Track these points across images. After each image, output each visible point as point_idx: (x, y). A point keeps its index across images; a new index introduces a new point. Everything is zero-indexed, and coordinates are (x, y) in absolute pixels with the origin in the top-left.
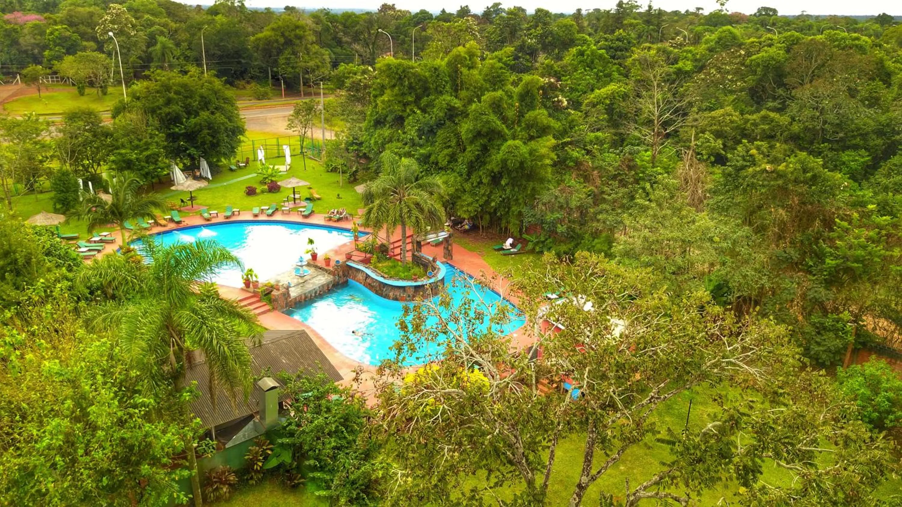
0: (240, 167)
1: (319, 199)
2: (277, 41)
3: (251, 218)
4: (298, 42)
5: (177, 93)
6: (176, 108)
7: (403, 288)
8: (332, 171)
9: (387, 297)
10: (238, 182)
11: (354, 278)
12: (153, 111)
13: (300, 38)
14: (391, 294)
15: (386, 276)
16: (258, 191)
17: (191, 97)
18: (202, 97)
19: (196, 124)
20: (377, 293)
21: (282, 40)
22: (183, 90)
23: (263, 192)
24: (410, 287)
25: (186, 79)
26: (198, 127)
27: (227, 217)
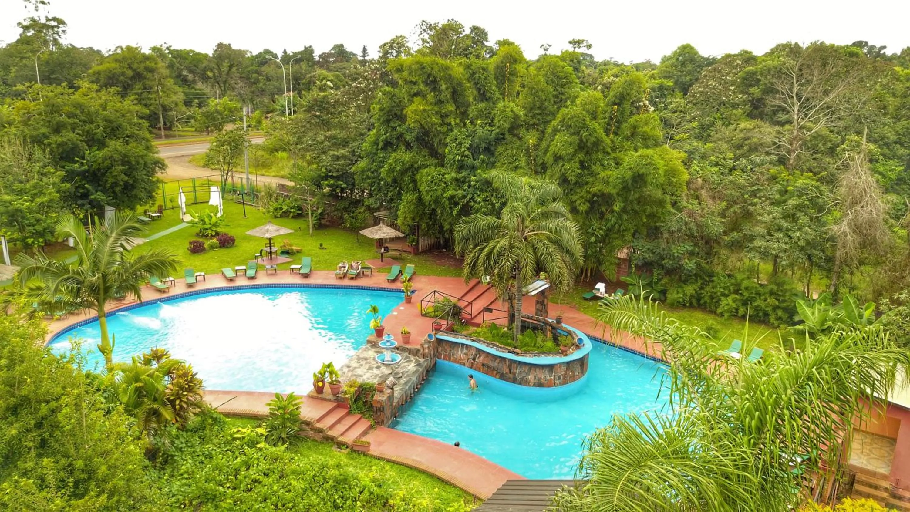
0: (153, 219)
1: (298, 252)
2: (123, 74)
3: (223, 284)
4: (149, 75)
5: (70, 115)
6: (68, 136)
7: (551, 367)
8: (281, 216)
9: (524, 382)
10: (166, 236)
11: (448, 358)
12: (38, 141)
13: (151, 71)
14: (531, 377)
15: (517, 350)
16: (206, 246)
17: (91, 122)
18: (108, 120)
19: (105, 159)
20: (503, 377)
21: (130, 73)
22: (78, 112)
23: (212, 247)
24: (560, 364)
25: (77, 97)
26: (109, 161)
27: (190, 286)
